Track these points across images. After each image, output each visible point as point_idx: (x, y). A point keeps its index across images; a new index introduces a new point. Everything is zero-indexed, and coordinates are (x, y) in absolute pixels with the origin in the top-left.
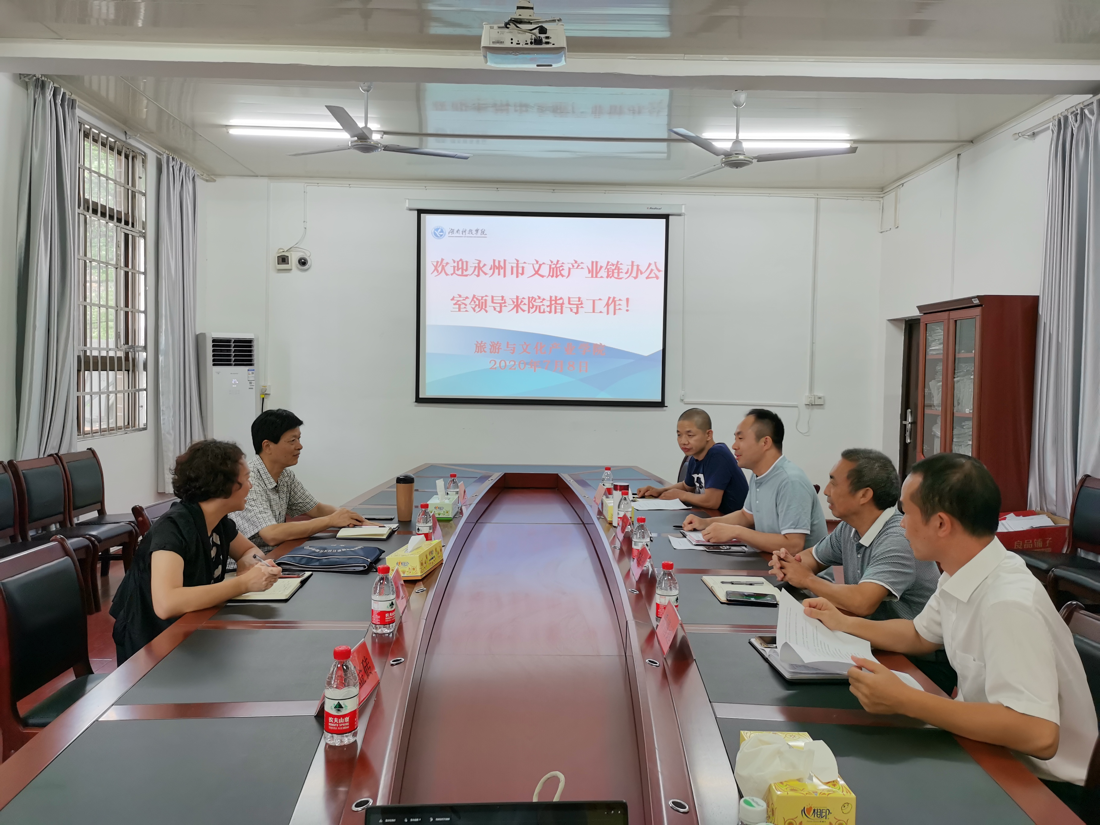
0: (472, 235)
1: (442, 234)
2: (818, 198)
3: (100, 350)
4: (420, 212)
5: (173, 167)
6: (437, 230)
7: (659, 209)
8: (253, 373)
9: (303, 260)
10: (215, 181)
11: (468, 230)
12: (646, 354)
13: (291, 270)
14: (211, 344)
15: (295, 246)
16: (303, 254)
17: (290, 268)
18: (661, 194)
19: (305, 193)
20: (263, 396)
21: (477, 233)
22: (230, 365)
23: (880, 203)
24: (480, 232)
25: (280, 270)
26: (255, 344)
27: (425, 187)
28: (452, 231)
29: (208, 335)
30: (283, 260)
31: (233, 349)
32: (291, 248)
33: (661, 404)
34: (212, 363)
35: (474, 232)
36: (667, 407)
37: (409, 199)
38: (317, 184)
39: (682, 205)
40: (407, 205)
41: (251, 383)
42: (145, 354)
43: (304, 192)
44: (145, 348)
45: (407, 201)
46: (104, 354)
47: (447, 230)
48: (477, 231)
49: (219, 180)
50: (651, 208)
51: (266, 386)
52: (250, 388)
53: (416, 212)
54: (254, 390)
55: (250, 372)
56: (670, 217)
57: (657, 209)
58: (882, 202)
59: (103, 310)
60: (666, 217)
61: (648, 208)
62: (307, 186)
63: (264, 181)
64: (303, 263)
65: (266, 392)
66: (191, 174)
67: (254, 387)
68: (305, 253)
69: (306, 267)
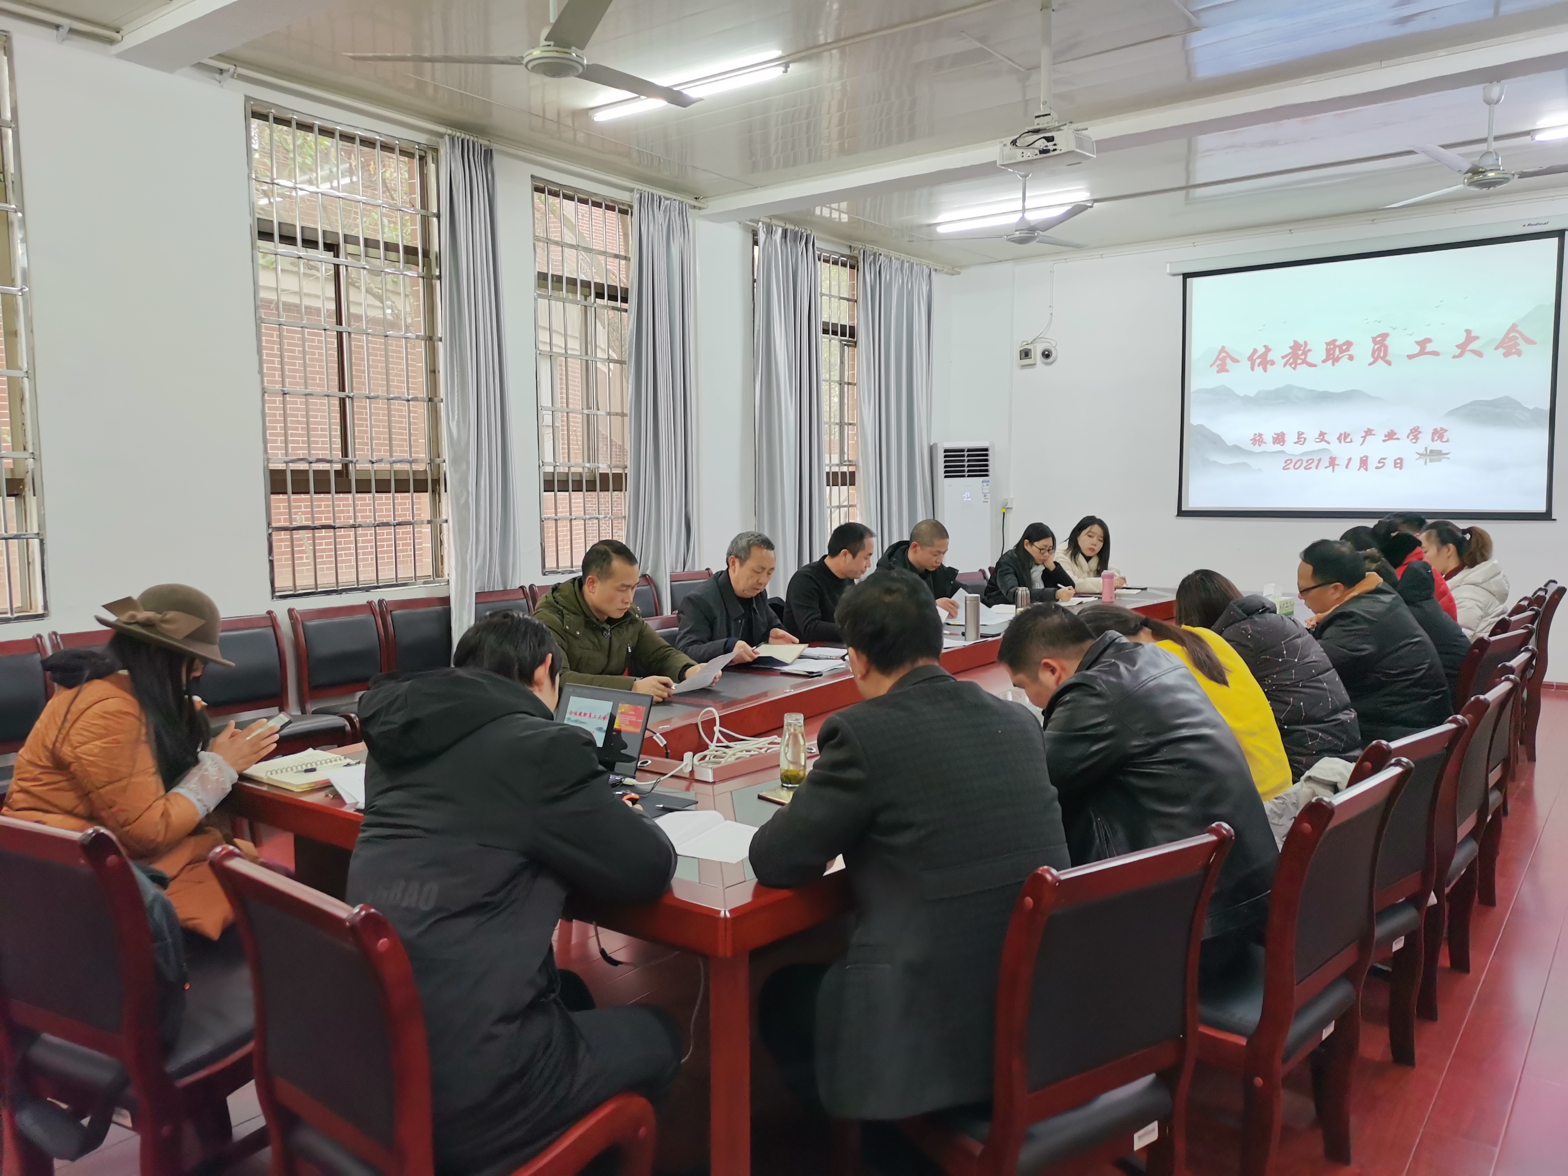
4: (1187, 276)
7: (1545, 224)
8: (987, 485)
9: (1046, 353)
10: (959, 273)
13: (1035, 364)
14: (943, 454)
15: (1040, 337)
16: (1049, 345)
17: (1032, 363)
18: (1552, 200)
20: (1004, 510)
22: (963, 476)
25: (1023, 366)
26: (989, 453)
27: (1194, 243)
29: (939, 445)
30: (1026, 354)
31: (966, 459)
32: (1035, 339)
33: (1545, 516)
34: (944, 475)
36: (1555, 519)
37: (1171, 262)
38: (1067, 261)
40: (1167, 271)
41: (985, 496)
43: (1053, 272)
45: (1169, 265)
49: (966, 271)
50: (1531, 224)
51: (1006, 499)
52: (983, 502)
53: (1182, 277)
54: (988, 504)
55: (985, 484)
56: (1566, 233)
57: (1543, 224)
60: (1560, 234)
61: (1524, 225)
62: (1055, 264)
63: (1009, 265)
64: (1047, 355)
65: (1008, 506)
66: (926, 271)
67: (989, 500)
68: (1050, 343)
69: (1050, 360)
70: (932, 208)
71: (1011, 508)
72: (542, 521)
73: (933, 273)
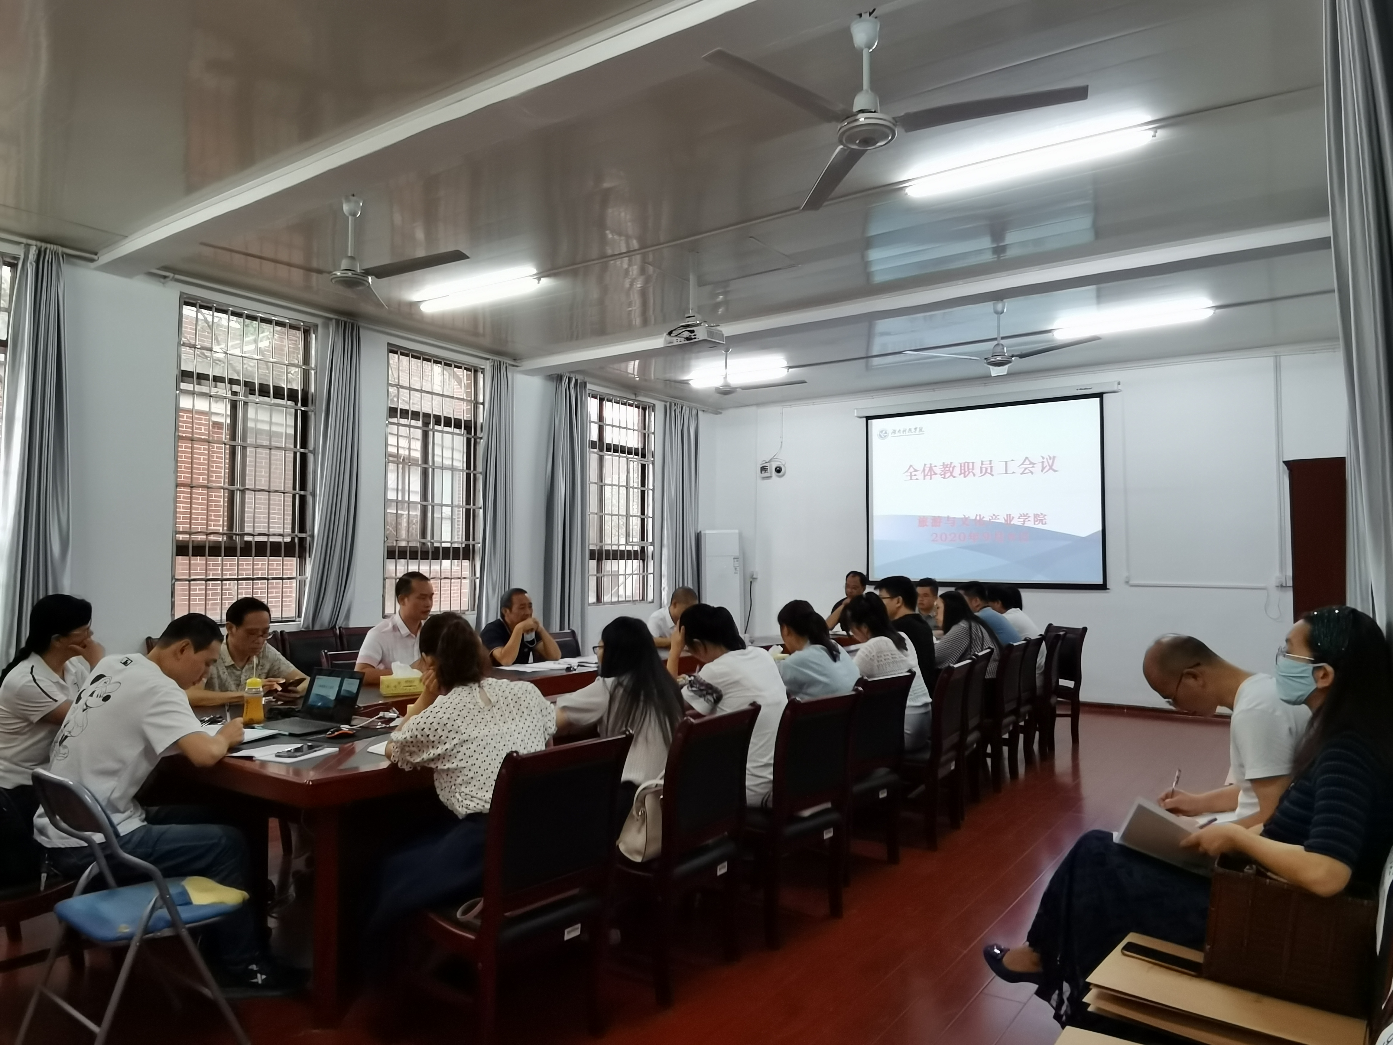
0: (910, 433)
1: (885, 435)
2: (1276, 356)
3: (611, 545)
4: (868, 418)
5: (675, 410)
6: (882, 432)
7: (1090, 389)
8: (737, 561)
9: (778, 469)
10: (721, 413)
11: (908, 429)
12: (1084, 536)
13: (771, 477)
15: (773, 457)
16: (780, 463)
17: (769, 475)
18: (1095, 373)
19: (782, 414)
20: (751, 580)
21: (916, 431)
24: (918, 430)
25: (764, 478)
27: (873, 397)
28: (894, 432)
29: (703, 533)
30: (763, 469)
32: (770, 459)
33: (1103, 587)
35: (913, 430)
36: (1109, 589)
37: (857, 409)
38: (790, 406)
39: (1117, 381)
40: (856, 415)
41: (736, 569)
42: (652, 548)
43: (780, 413)
44: (652, 544)
45: (856, 411)
46: (615, 548)
47: (890, 431)
48: (916, 429)
49: (723, 412)
50: (1081, 389)
51: (753, 572)
52: (735, 573)
53: (865, 419)
54: (738, 574)
56: (1104, 395)
57: (1088, 389)
59: (615, 518)
60: (1100, 395)
61: (1077, 390)
62: (783, 408)
63: (753, 409)
64: (778, 470)
65: (754, 577)
66: (694, 412)
67: (738, 572)
68: (780, 462)
69: (781, 474)
70: (685, 368)
71: (756, 578)
72: (384, 579)
73: (700, 413)
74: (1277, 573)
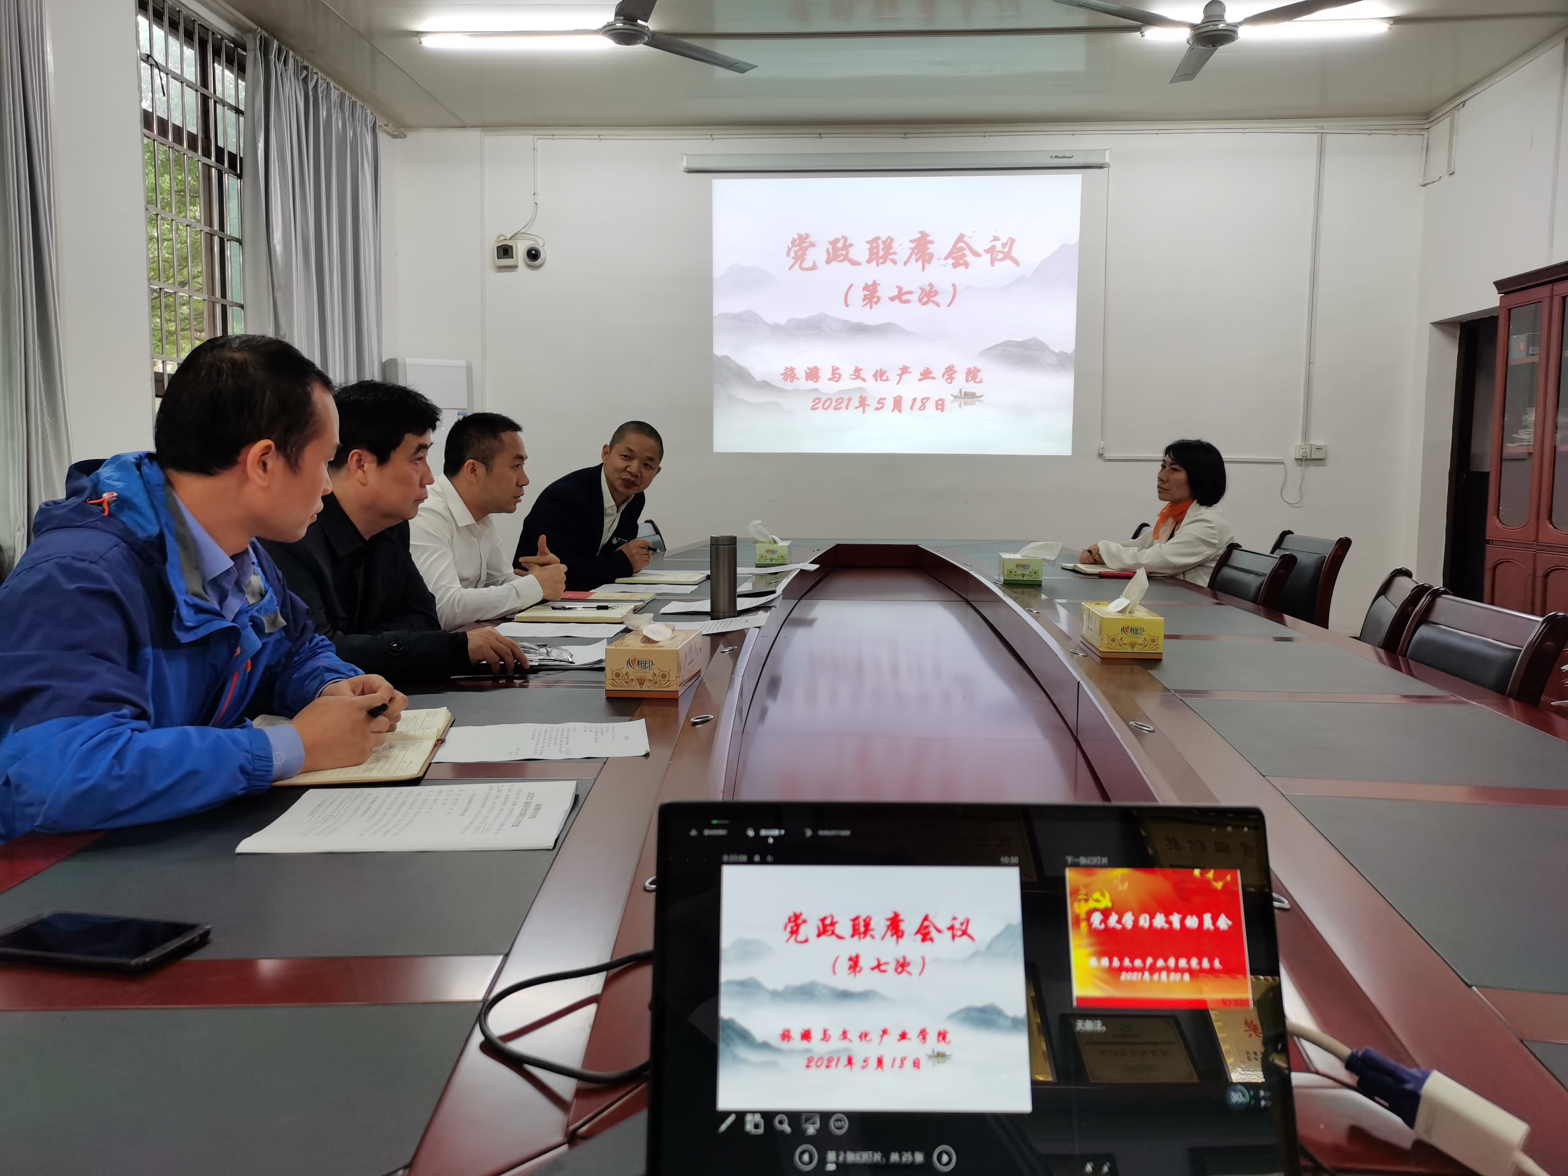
7: (1070, 157)
9: (533, 252)
10: (405, 136)
13: (516, 267)
15: (522, 231)
16: (534, 243)
17: (515, 264)
18: (1073, 135)
19: (535, 151)
23: (1423, 138)
25: (500, 268)
27: (712, 135)
29: (400, 362)
30: (505, 251)
32: (516, 234)
37: (687, 155)
38: (551, 137)
39: (1105, 150)
40: (685, 164)
43: (534, 149)
45: (685, 157)
50: (1056, 157)
57: (1067, 157)
58: (1426, 136)
61: (1051, 157)
62: (538, 139)
64: (533, 256)
66: (370, 119)
68: (536, 241)
69: (539, 262)
73: (377, 125)
74: (1299, 442)
